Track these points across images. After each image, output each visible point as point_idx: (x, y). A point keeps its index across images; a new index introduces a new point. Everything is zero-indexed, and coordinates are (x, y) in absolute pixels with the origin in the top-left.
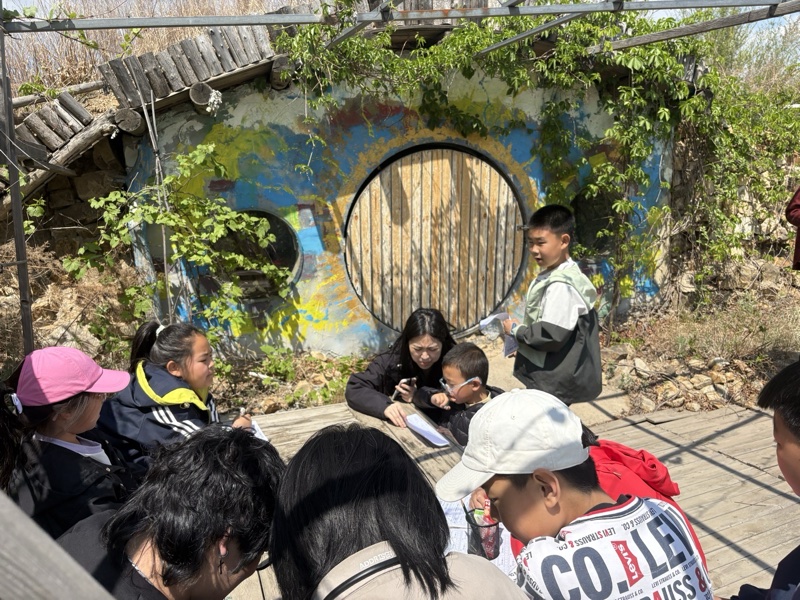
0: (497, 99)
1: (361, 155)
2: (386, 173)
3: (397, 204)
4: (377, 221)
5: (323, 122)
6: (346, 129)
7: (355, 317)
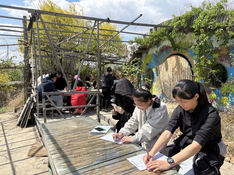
0: (188, 41)
1: (163, 58)
2: (166, 61)
3: (167, 68)
4: (164, 72)
5: (159, 52)
6: (162, 53)
7: (160, 92)
